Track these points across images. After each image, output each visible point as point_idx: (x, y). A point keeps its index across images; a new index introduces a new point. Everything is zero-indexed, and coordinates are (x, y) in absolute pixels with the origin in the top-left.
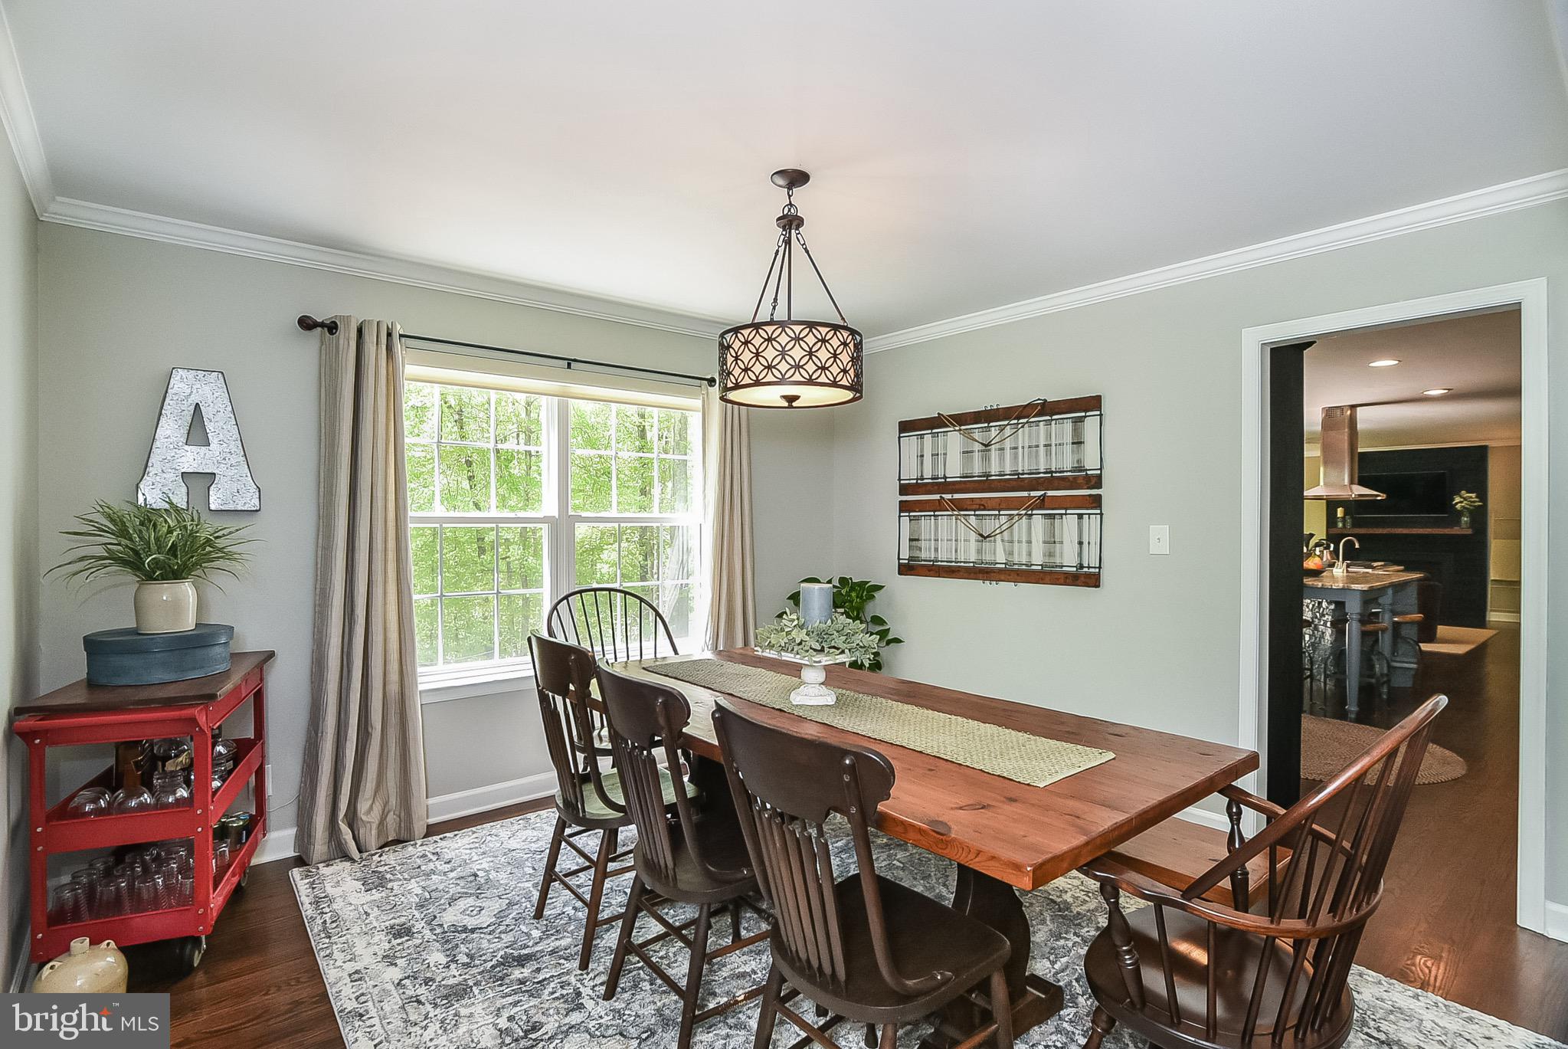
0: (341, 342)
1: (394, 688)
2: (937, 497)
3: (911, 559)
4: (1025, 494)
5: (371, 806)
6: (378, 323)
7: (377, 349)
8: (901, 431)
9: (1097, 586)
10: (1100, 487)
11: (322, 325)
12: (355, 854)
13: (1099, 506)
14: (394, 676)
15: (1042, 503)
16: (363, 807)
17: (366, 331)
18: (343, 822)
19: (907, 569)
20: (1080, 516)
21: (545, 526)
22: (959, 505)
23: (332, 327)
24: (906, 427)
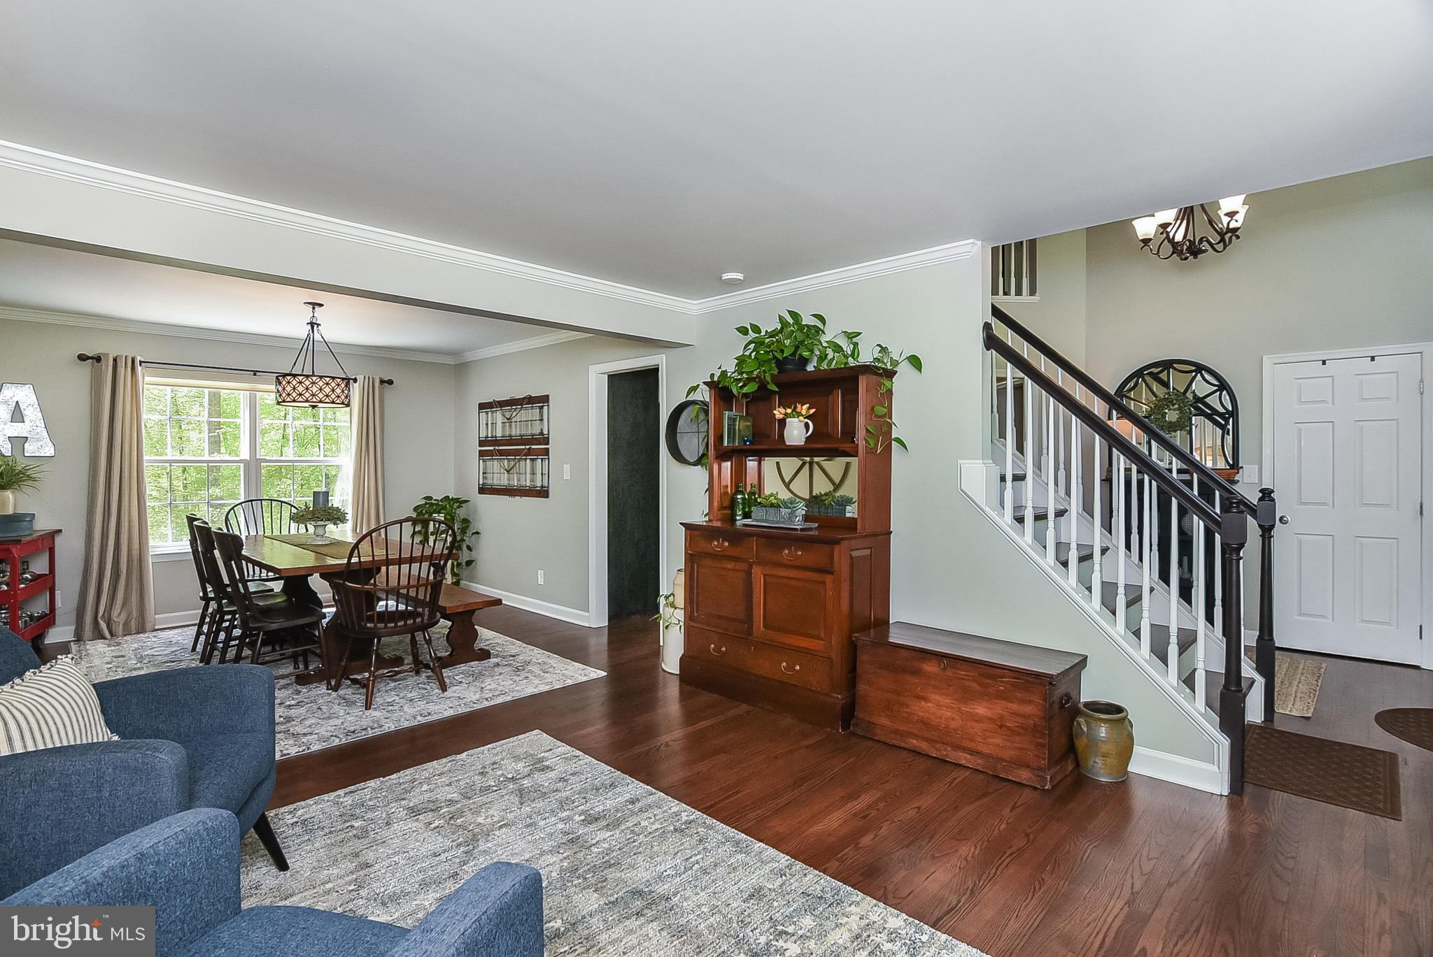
0: (103, 367)
1: (135, 552)
2: (492, 448)
3: (484, 484)
4: (523, 447)
5: (120, 613)
6: (126, 356)
7: (125, 371)
8: (479, 409)
9: (547, 497)
10: (548, 444)
11: (92, 358)
12: (108, 635)
13: (548, 455)
14: (136, 546)
15: (529, 452)
16: (115, 613)
17: (118, 361)
18: (101, 619)
19: (483, 490)
20: (542, 459)
21: (242, 465)
22: (501, 453)
23: (98, 359)
24: (482, 406)
